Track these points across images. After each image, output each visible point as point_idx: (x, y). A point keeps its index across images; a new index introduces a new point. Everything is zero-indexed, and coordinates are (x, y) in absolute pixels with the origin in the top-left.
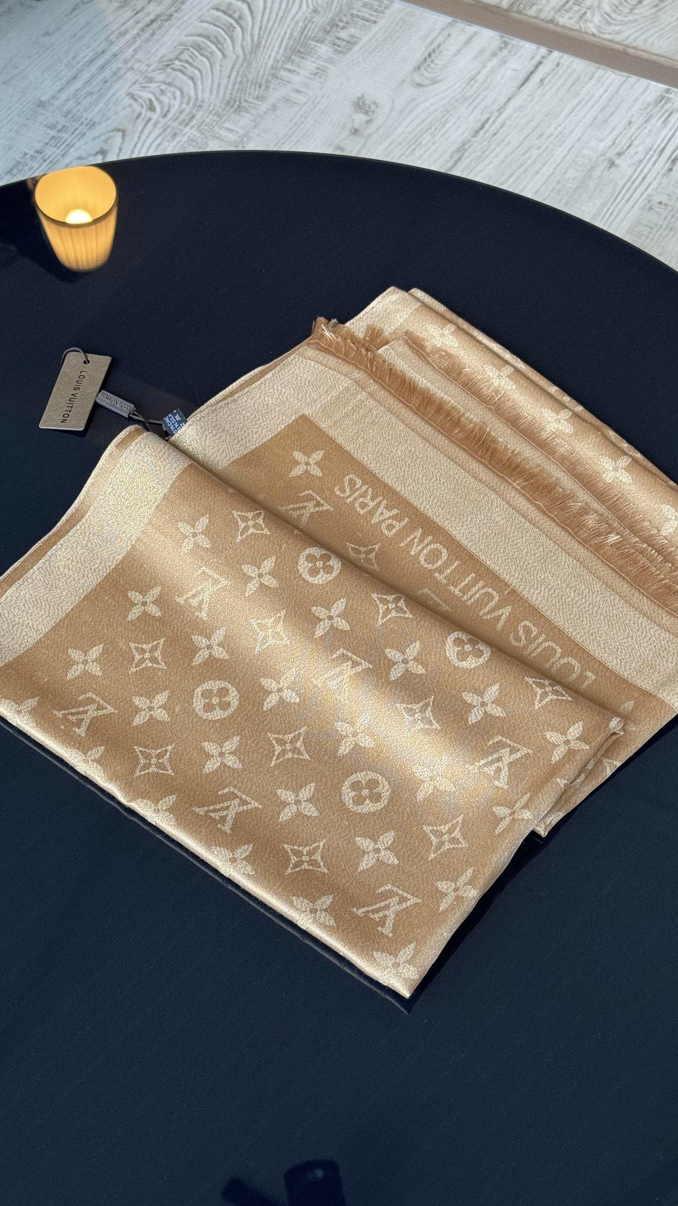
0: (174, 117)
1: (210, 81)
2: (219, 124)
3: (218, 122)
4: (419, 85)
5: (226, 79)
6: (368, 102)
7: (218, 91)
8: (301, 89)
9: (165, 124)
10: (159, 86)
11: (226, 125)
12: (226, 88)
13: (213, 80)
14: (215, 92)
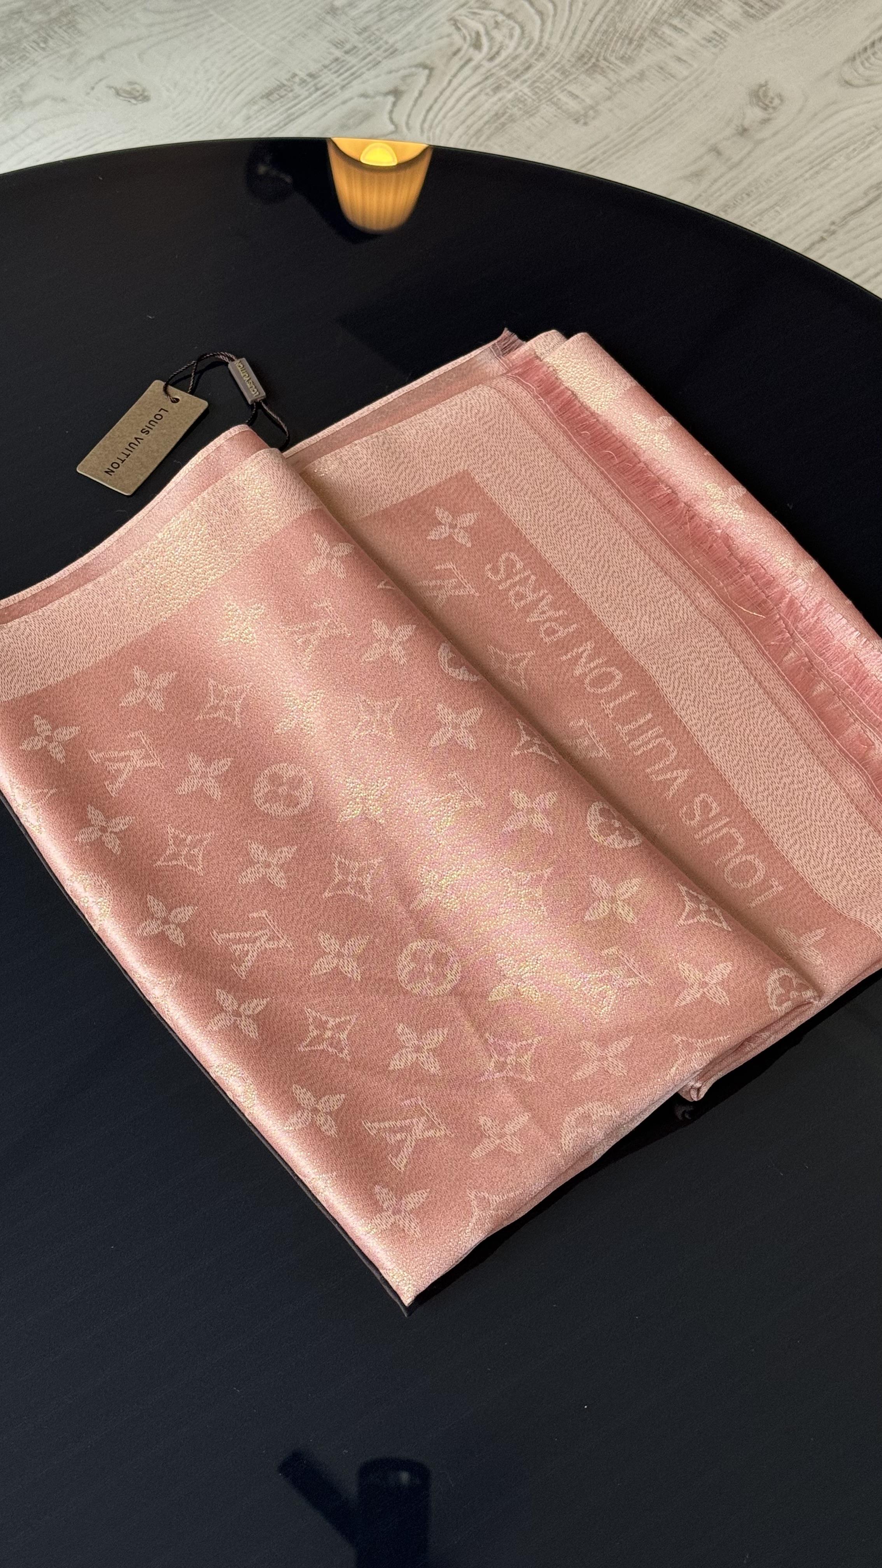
0: (504, 64)
1: (564, 23)
2: (562, 84)
3: (560, 81)
4: (848, 83)
5: (588, 23)
6: (771, 94)
7: (572, 38)
8: (684, 58)
9: (490, 70)
10: (496, 16)
11: (572, 88)
12: (584, 37)
13: (568, 22)
14: (566, 39)
